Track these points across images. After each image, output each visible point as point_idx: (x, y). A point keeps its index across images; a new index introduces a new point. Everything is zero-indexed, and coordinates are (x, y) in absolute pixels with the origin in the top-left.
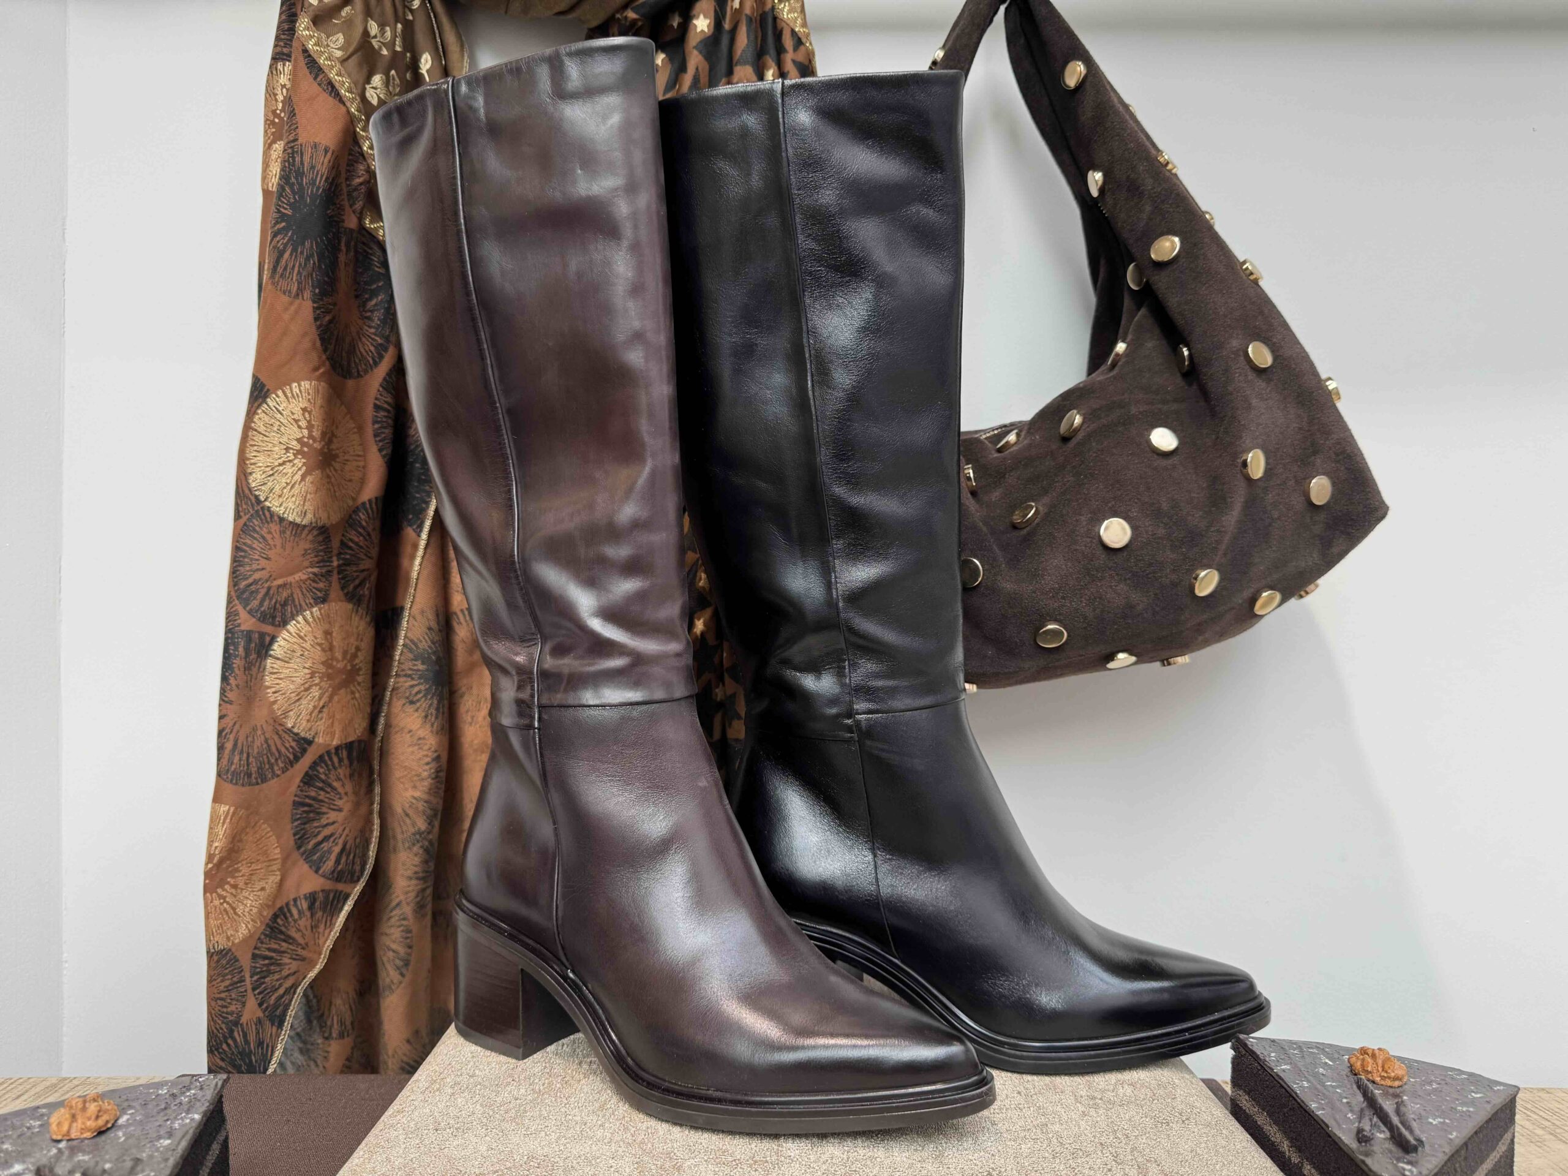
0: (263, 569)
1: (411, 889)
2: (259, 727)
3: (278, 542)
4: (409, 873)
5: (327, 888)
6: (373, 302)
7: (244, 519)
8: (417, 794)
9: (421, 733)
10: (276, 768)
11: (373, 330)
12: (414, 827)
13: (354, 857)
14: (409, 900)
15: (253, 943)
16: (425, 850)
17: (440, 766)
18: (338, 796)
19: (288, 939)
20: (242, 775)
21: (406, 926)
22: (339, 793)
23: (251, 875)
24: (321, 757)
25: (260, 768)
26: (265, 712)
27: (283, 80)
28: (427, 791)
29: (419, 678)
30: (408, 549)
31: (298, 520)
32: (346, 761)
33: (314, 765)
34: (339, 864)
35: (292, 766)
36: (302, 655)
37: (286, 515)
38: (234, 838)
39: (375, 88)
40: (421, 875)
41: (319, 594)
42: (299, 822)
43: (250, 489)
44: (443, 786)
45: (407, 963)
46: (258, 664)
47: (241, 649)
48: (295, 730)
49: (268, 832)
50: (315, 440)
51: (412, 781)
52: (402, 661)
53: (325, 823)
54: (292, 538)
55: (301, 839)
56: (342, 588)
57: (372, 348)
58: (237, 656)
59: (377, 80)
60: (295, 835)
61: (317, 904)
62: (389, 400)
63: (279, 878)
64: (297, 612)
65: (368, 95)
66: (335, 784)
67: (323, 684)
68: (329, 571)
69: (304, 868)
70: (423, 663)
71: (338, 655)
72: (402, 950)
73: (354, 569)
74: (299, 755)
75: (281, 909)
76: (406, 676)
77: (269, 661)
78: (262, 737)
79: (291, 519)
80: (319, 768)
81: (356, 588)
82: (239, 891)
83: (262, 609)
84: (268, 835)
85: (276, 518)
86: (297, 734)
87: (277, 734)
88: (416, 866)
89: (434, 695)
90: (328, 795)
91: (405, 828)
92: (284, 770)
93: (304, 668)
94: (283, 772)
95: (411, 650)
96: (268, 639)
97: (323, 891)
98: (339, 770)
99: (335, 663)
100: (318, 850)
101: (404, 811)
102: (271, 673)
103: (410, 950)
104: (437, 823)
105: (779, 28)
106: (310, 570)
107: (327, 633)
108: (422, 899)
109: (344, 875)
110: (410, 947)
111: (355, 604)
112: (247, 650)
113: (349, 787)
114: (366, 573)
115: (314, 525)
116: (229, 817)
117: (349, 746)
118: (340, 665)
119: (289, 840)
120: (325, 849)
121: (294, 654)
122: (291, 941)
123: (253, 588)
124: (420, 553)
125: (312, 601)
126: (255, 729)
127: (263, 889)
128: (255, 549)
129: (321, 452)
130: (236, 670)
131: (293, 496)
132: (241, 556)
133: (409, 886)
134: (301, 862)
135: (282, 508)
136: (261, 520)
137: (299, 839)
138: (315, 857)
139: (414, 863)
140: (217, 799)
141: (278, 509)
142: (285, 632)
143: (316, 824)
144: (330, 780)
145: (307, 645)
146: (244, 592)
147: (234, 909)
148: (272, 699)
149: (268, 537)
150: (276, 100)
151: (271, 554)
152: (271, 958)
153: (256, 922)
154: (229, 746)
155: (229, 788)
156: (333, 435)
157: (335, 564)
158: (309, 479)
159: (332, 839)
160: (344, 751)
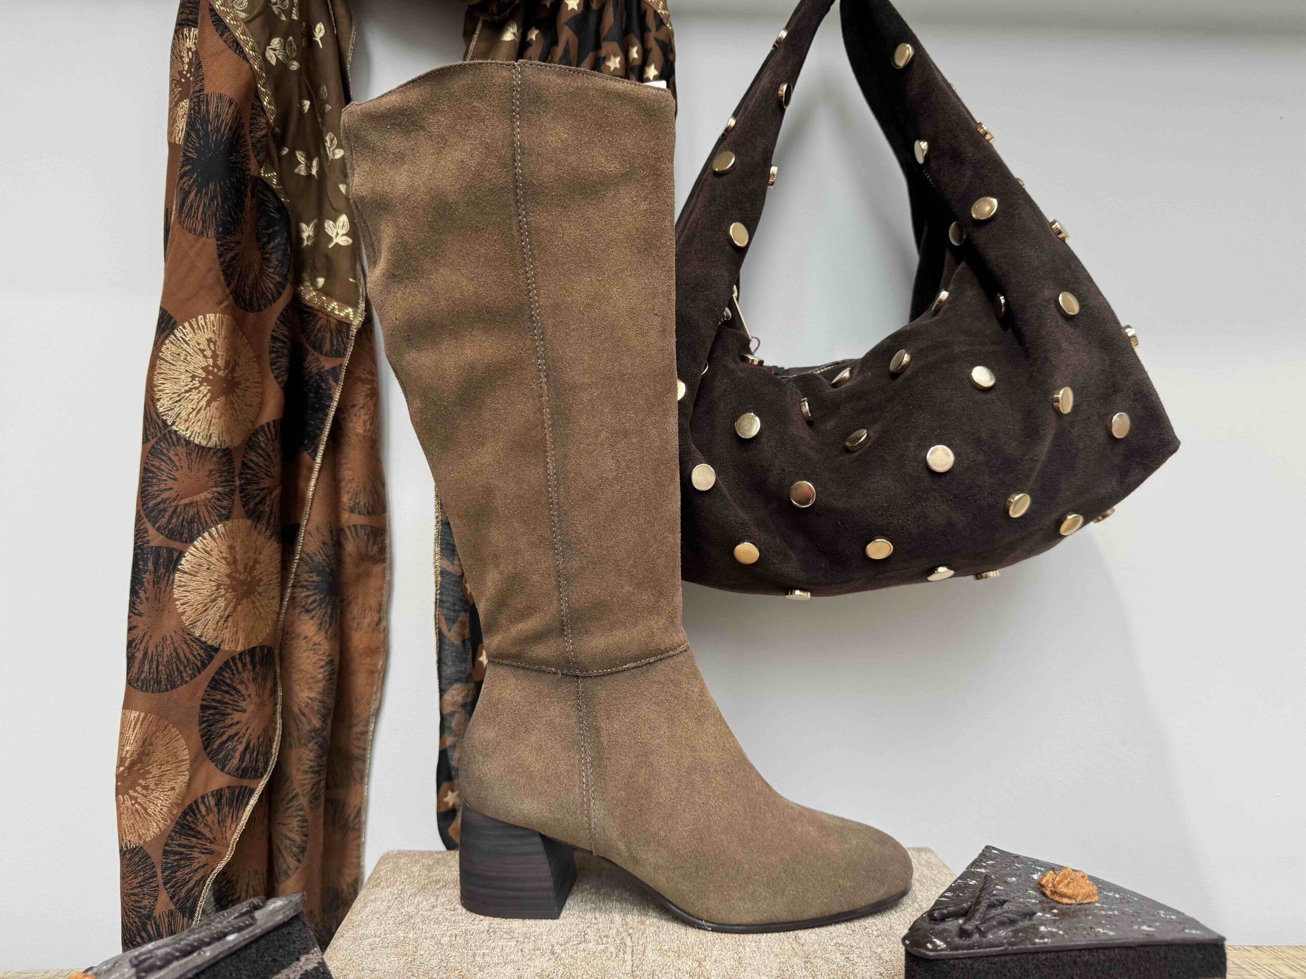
0: (170, 489)
1: (307, 782)
2: (168, 637)
3: (185, 463)
4: (305, 767)
5: (232, 784)
6: (271, 245)
7: (152, 442)
8: (312, 695)
9: (317, 639)
10: (185, 675)
11: (272, 270)
12: (309, 725)
13: (257, 755)
14: (305, 792)
15: (164, 840)
16: (320, 746)
17: (333, 669)
18: (241, 698)
19: (198, 834)
20: (152, 682)
21: (302, 816)
22: (243, 696)
23: (161, 776)
24: (227, 663)
25: (169, 675)
26: (174, 623)
27: (189, 44)
28: (321, 691)
29: (314, 589)
30: (304, 472)
31: (204, 443)
32: (249, 667)
33: (220, 671)
34: (242, 762)
35: (200, 673)
36: (208, 569)
37: (192, 439)
38: (144, 742)
39: (274, 50)
40: (316, 769)
41: (224, 512)
42: (206, 724)
43: (157, 415)
44: (335, 687)
45: (303, 850)
46: (166, 578)
47: (150, 565)
48: (203, 639)
49: (178, 735)
50: (219, 369)
51: (307, 683)
52: (298, 573)
53: (229, 723)
54: (198, 459)
55: (207, 738)
56: (244, 506)
57: (271, 286)
58: (146, 571)
59: (276, 43)
60: (202, 736)
61: (224, 800)
62: (286, 333)
63: (187, 778)
64: (203, 528)
65: (267, 55)
66: (241, 688)
67: (228, 595)
68: (232, 490)
69: (210, 767)
70: (318, 575)
71: (241, 568)
72: (298, 838)
73: (255, 487)
74: (207, 662)
75: (190, 806)
76: (302, 586)
77: (177, 575)
78: (172, 646)
79: (196, 442)
80: (224, 673)
81: (256, 505)
82: (150, 791)
83: (170, 526)
84: (177, 738)
85: (182, 441)
86: (205, 643)
87: (186, 643)
88: (311, 761)
89: (328, 604)
90: (232, 698)
91: (301, 726)
92: (193, 677)
93: (211, 580)
94: (191, 679)
95: (307, 564)
96: (176, 555)
97: (229, 787)
98: (243, 675)
99: (238, 576)
100: (223, 750)
101: (300, 710)
102: (179, 586)
103: (305, 839)
104: (329, 722)
105: (643, 9)
106: (215, 489)
107: (231, 548)
108: (316, 791)
109: (249, 772)
110: (306, 835)
111: (254, 521)
112: (156, 564)
113: (252, 689)
114: (266, 491)
115: (219, 447)
116: (140, 723)
117: (252, 652)
118: (242, 577)
119: (196, 739)
120: (230, 747)
121: (202, 568)
122: (200, 836)
123: (161, 506)
124: (315, 475)
125: (217, 518)
126: (164, 639)
127: (173, 789)
128: (162, 470)
129: (225, 379)
130: (146, 584)
131: (199, 421)
132: (149, 477)
133: (305, 779)
134: (208, 761)
135: (188, 432)
136: (169, 443)
137: (206, 740)
138: (220, 756)
139: (310, 758)
140: (127, 705)
141: (184, 433)
142: (192, 548)
143: (220, 725)
144: (234, 684)
145: (213, 560)
146: (152, 511)
147: (145, 809)
148: (180, 610)
149: (175, 458)
150: (183, 62)
151: (177, 474)
152: (181, 853)
153: (167, 821)
154: (139, 655)
155: (139, 695)
156: (236, 364)
157: (237, 483)
158: (214, 404)
159: (236, 738)
160: (247, 656)
